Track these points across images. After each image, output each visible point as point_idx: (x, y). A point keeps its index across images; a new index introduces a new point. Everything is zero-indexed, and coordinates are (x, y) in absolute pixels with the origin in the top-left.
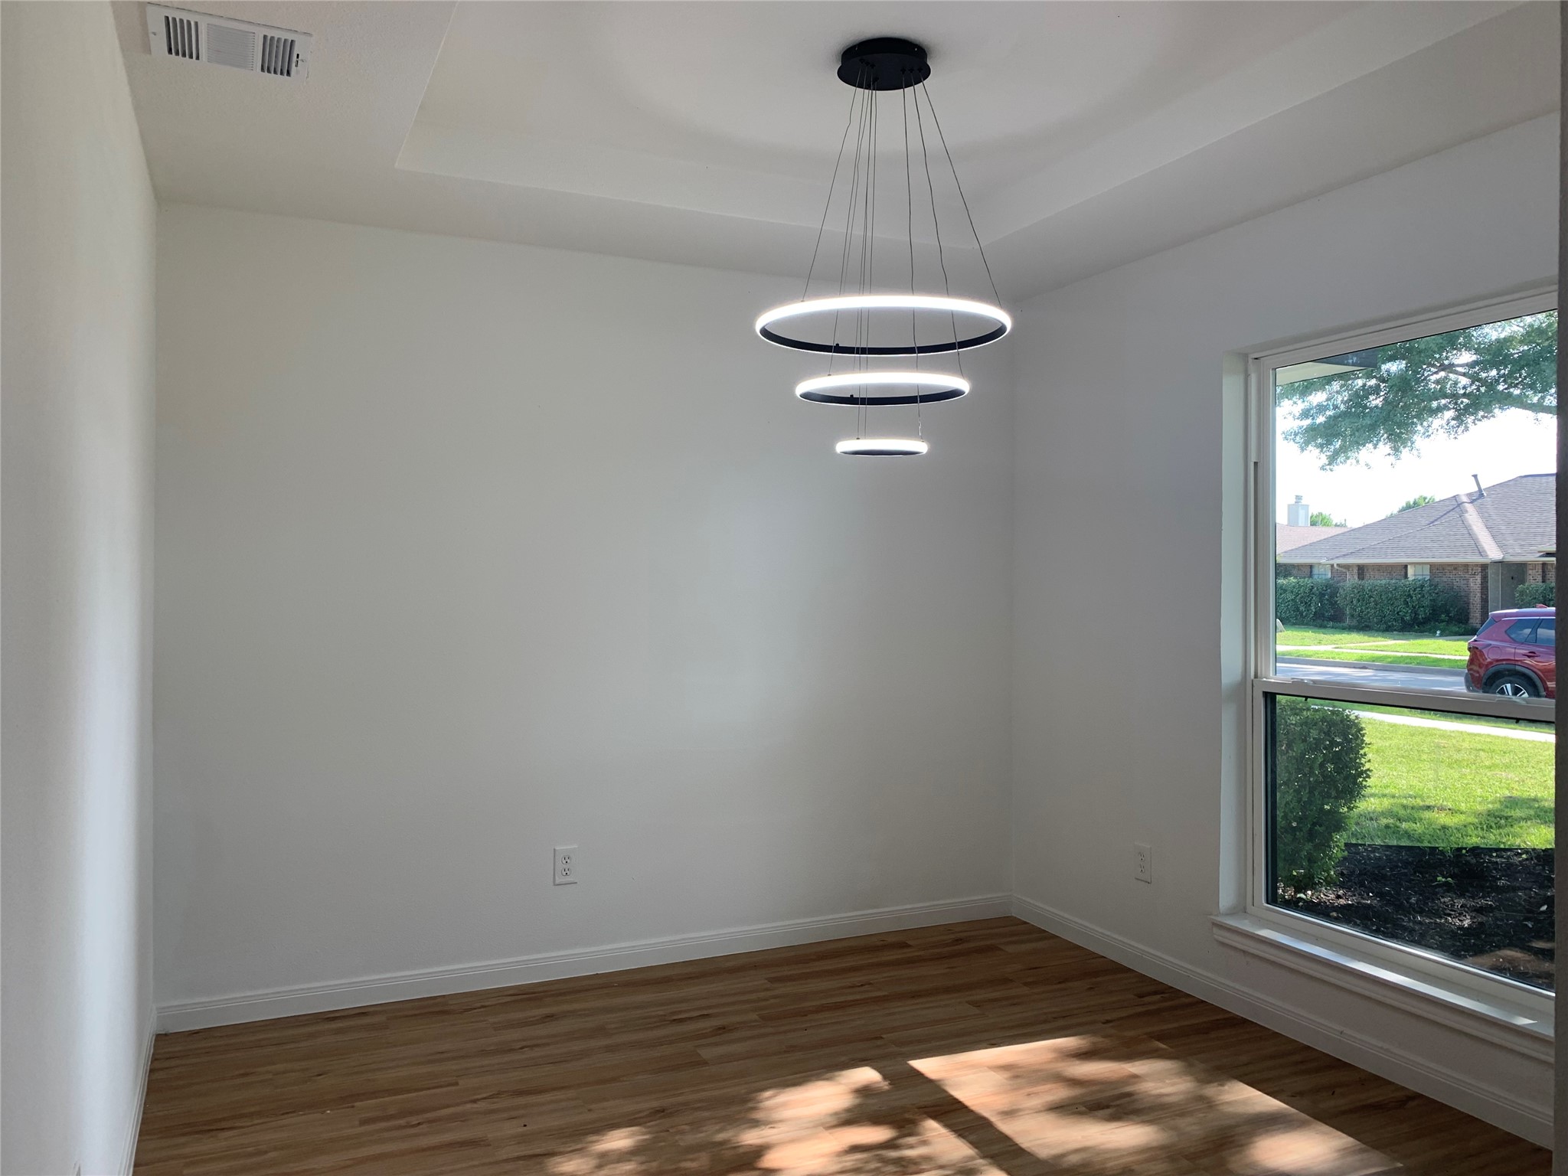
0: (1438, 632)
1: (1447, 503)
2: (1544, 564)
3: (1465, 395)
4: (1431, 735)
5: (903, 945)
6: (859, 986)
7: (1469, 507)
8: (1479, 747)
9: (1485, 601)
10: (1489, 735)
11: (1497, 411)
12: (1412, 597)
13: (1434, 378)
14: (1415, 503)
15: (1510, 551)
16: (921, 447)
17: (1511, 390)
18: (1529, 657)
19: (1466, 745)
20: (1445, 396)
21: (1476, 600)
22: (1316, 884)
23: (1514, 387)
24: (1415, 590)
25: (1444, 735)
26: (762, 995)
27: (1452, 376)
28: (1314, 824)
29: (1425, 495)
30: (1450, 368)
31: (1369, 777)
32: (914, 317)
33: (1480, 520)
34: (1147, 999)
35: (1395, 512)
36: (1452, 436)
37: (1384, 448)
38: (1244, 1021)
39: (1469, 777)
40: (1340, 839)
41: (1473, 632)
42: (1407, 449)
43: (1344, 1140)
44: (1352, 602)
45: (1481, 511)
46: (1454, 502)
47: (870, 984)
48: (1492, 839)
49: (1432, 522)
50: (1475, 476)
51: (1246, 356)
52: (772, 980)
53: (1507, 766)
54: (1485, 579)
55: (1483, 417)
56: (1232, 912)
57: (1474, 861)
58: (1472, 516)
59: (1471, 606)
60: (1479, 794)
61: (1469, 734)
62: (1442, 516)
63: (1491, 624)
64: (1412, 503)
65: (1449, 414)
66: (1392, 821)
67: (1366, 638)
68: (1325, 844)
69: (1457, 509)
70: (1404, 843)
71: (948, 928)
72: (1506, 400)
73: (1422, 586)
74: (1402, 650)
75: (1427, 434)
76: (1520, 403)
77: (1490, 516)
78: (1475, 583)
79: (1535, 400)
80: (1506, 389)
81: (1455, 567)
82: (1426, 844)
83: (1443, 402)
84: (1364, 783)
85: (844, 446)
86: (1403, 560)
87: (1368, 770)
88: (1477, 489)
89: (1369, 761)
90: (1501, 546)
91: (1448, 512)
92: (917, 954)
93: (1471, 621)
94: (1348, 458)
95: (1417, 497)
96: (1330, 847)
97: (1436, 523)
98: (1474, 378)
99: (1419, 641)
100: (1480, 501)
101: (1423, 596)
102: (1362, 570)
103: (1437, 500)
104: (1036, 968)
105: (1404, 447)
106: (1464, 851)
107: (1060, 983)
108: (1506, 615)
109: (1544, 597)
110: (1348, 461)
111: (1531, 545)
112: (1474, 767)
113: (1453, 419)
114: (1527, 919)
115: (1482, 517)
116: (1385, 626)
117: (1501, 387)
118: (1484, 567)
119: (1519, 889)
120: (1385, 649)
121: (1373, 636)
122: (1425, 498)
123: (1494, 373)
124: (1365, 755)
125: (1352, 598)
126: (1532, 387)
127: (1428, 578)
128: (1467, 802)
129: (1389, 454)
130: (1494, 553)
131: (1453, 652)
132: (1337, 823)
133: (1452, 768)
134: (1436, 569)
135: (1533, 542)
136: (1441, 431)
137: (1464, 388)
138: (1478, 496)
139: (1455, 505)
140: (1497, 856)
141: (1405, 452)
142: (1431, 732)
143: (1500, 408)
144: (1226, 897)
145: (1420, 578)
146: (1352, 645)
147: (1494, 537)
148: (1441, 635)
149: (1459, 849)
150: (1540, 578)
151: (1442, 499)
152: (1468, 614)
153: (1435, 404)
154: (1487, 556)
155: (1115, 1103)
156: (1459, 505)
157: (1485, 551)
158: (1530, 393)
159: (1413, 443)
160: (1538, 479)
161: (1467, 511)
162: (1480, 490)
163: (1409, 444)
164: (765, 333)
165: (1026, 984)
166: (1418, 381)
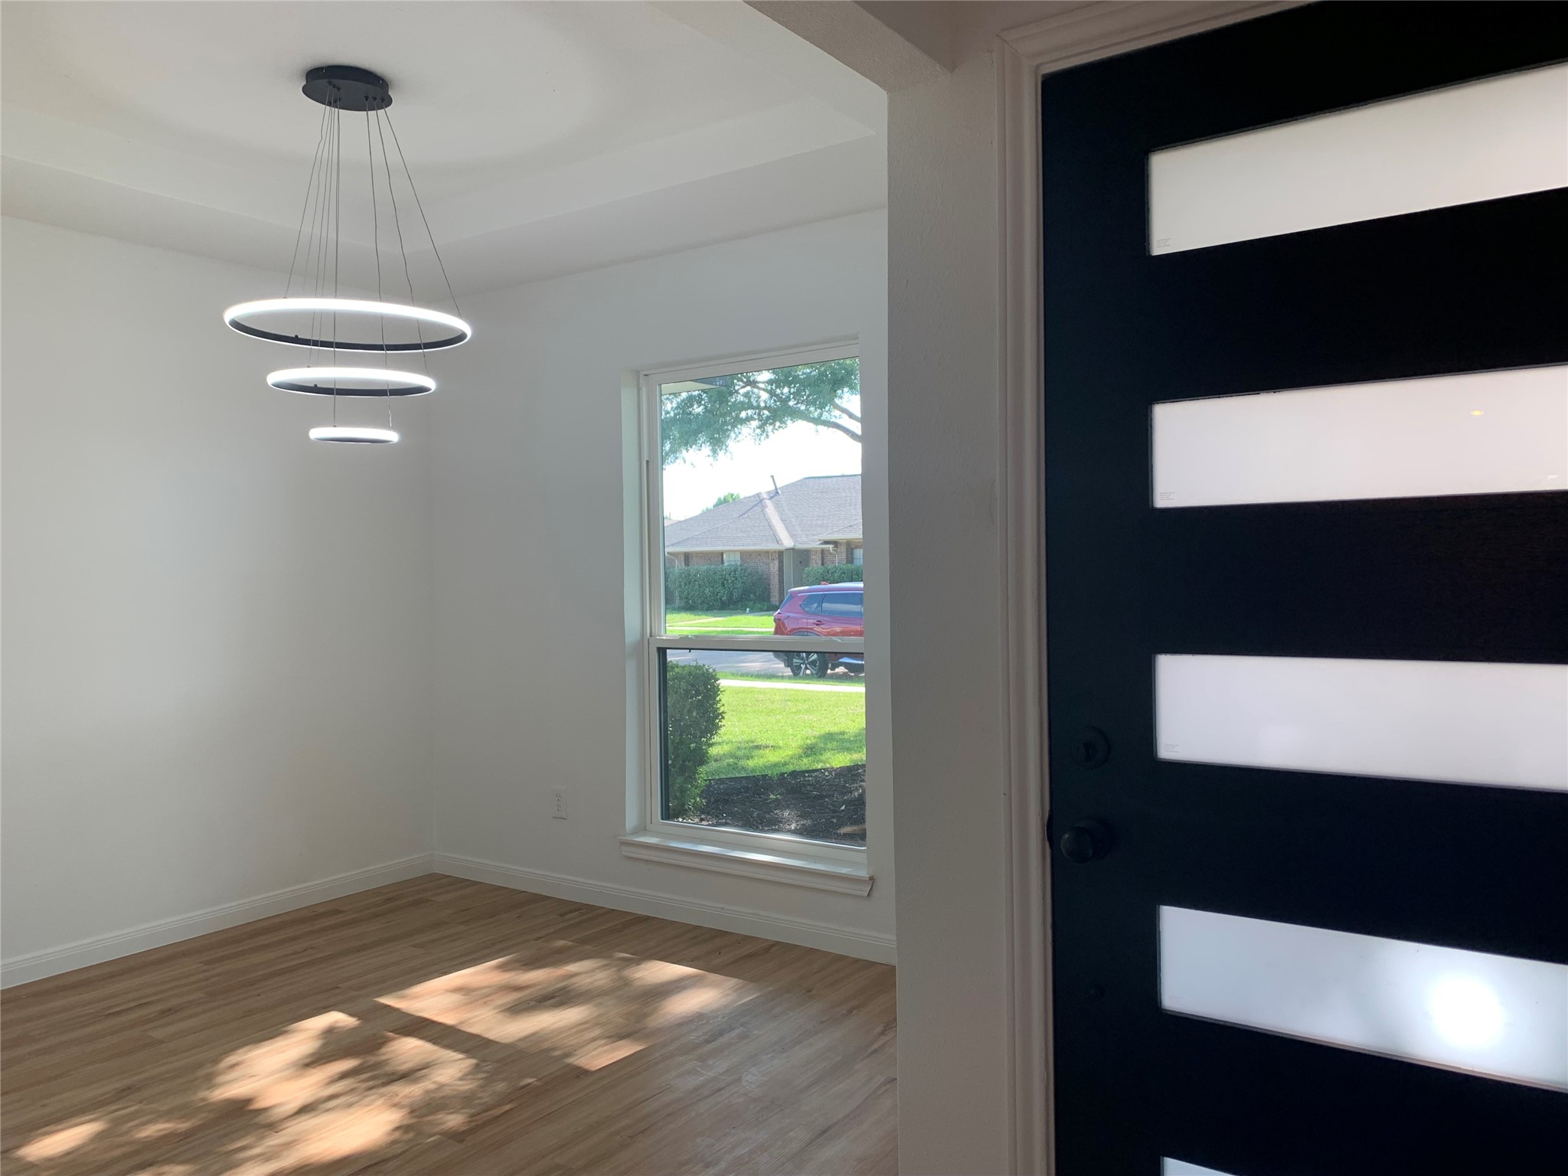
0: (748, 609)
1: (753, 499)
2: (823, 551)
3: (766, 408)
4: (751, 692)
5: (337, 912)
6: (302, 952)
7: (768, 503)
8: (787, 698)
9: (781, 582)
10: (791, 690)
11: (789, 422)
12: (728, 580)
13: (742, 391)
14: (725, 499)
15: (799, 540)
16: (392, 436)
17: (799, 405)
18: (817, 625)
19: (777, 697)
20: (751, 407)
21: (775, 581)
22: (686, 810)
23: (802, 403)
24: (730, 574)
25: (761, 691)
26: (201, 976)
27: (755, 390)
28: (684, 761)
29: (732, 492)
30: (753, 384)
31: (723, 718)
32: (382, 321)
33: (777, 514)
34: (567, 917)
35: (711, 506)
36: (757, 442)
37: (707, 449)
38: (649, 918)
39: (782, 721)
40: (703, 771)
41: (775, 608)
42: (723, 451)
43: (733, 981)
44: (680, 585)
45: (778, 507)
46: (757, 499)
47: (312, 948)
48: (806, 764)
49: (741, 516)
50: (772, 477)
51: (638, 372)
52: (207, 963)
53: (808, 711)
54: (781, 563)
55: (779, 427)
56: (637, 831)
57: (793, 782)
58: (771, 510)
59: (772, 586)
60: (791, 733)
61: (777, 689)
62: (748, 510)
63: (789, 599)
64: (722, 499)
65: (755, 423)
66: (731, 760)
67: (693, 617)
68: (691, 778)
69: (760, 504)
70: (744, 774)
71: (376, 892)
72: (795, 414)
73: (735, 571)
74: (722, 625)
75: (737, 439)
76: (805, 416)
77: (783, 510)
78: (774, 567)
79: (816, 415)
80: (795, 404)
81: (759, 553)
82: (758, 774)
83: (750, 412)
84: (720, 723)
85: (316, 433)
86: (720, 548)
87: (723, 712)
88: (774, 488)
89: (723, 705)
90: (792, 536)
91: (753, 507)
92: (353, 916)
93: (772, 599)
94: (677, 458)
95: (726, 494)
96: (695, 778)
97: (744, 516)
98: (772, 393)
99: (734, 618)
100: (776, 498)
101: (736, 579)
102: (687, 557)
103: (742, 497)
104: (468, 909)
105: (721, 450)
106: (786, 775)
107: (490, 917)
108: (800, 592)
109: (823, 578)
110: (677, 461)
111: (814, 535)
112: (784, 714)
113: (758, 428)
114: (833, 817)
115: (778, 511)
116: (707, 606)
117: (791, 403)
118: (781, 554)
119: (826, 796)
120: (708, 625)
121: (698, 615)
122: (732, 495)
123: (786, 390)
124: (720, 700)
125: (680, 582)
126: (813, 403)
127: (739, 563)
128: (783, 740)
129: (709, 456)
130: (787, 542)
131: (760, 625)
132: (701, 758)
133: (770, 716)
134: (745, 555)
135: (815, 533)
136: (749, 437)
137: (765, 402)
138: (775, 494)
139: (758, 501)
140: (809, 776)
141: (721, 453)
142: (751, 691)
143: (791, 420)
144: (631, 820)
145: (733, 563)
146: (682, 623)
147: (787, 528)
148: (750, 612)
149: (782, 774)
150: (820, 562)
151: (747, 496)
152: (769, 592)
153: (743, 415)
154: (782, 544)
155: (558, 994)
156: (761, 501)
157: (780, 540)
158: (812, 409)
159: (727, 447)
160: (817, 480)
161: (767, 507)
162: (776, 489)
163: (724, 447)
164: (236, 325)
165: (462, 923)
166: (731, 394)
